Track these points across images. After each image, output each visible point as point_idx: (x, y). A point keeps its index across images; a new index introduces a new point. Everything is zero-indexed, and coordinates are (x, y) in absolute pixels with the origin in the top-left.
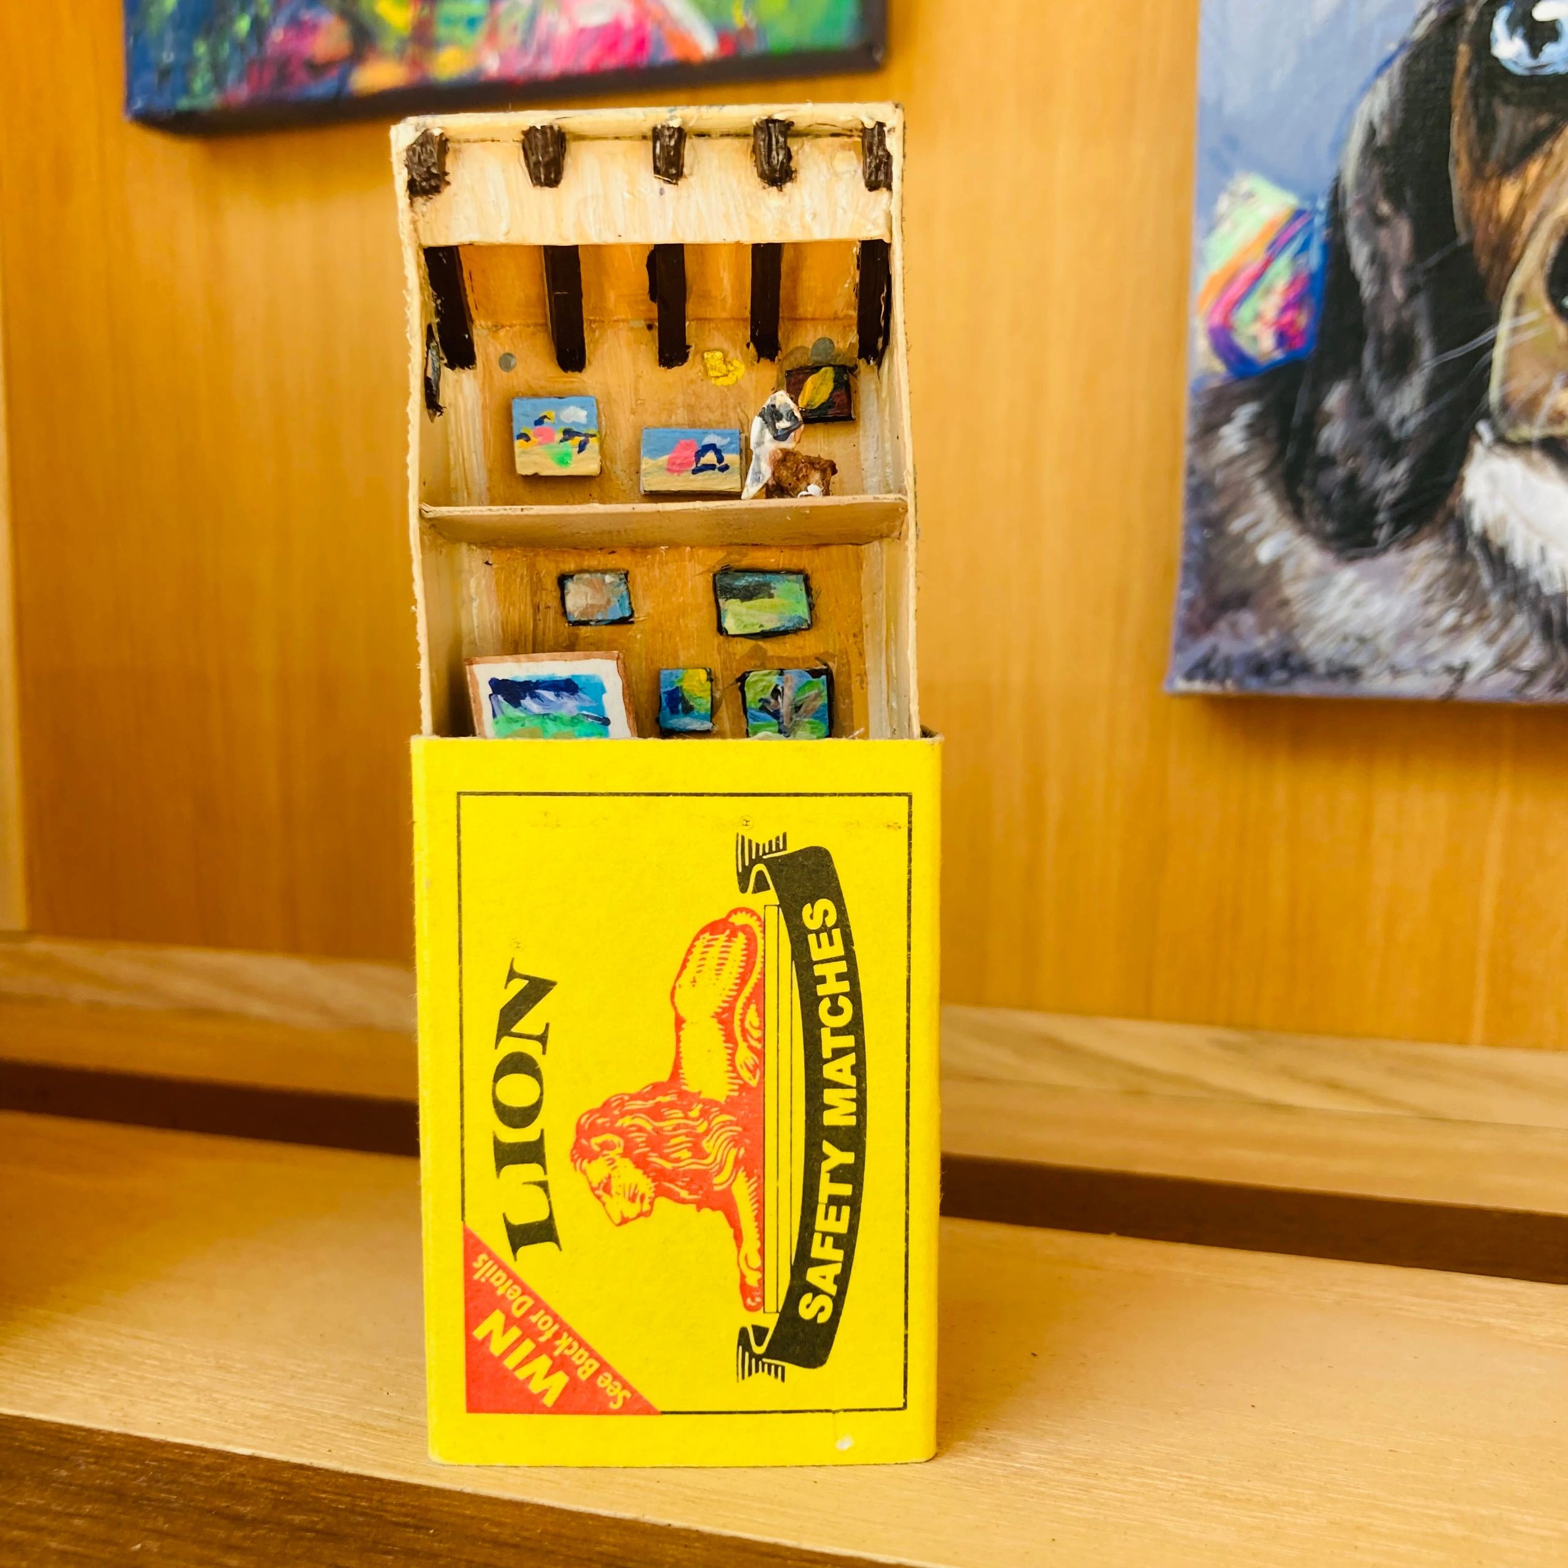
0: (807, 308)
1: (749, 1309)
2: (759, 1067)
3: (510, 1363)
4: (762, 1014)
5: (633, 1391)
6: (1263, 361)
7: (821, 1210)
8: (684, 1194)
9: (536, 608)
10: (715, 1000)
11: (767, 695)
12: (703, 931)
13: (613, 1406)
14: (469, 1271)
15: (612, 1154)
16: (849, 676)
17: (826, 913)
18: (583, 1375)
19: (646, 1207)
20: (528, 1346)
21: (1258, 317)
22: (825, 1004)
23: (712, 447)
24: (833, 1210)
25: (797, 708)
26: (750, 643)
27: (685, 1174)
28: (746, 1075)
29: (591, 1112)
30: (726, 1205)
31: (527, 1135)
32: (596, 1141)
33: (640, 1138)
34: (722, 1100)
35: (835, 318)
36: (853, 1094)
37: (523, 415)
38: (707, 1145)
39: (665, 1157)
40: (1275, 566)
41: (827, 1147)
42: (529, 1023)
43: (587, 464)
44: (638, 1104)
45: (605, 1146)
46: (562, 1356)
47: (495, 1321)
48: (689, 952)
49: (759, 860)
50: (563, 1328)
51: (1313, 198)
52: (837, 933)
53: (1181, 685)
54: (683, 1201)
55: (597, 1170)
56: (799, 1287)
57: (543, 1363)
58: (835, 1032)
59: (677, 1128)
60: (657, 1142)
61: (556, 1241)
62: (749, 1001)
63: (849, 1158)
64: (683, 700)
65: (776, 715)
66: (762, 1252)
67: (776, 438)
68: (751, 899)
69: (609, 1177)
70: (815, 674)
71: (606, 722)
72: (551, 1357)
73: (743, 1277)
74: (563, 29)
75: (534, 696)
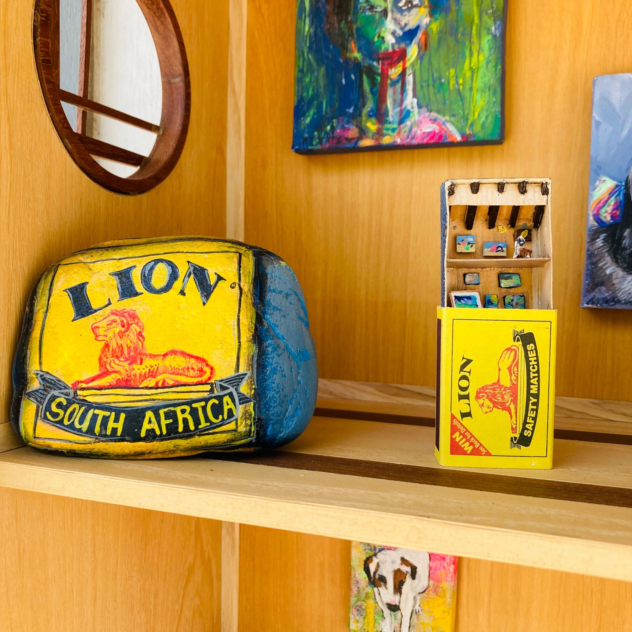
0: (522, 217)
1: (513, 433)
2: (517, 380)
3: (460, 443)
4: (518, 368)
5: (487, 450)
6: (608, 223)
7: (529, 411)
8: (500, 407)
9: (458, 281)
10: (508, 366)
11: (510, 301)
12: (505, 350)
13: (483, 454)
14: (452, 422)
15: (484, 398)
16: (529, 297)
17: (532, 347)
18: (476, 446)
19: (491, 410)
20: (464, 440)
21: (606, 212)
22: (531, 367)
23: (500, 246)
24: (532, 412)
25: (517, 304)
26: (506, 289)
27: (500, 403)
28: (514, 381)
29: (480, 389)
30: (509, 410)
31: (466, 393)
32: (480, 395)
33: (490, 395)
34: (508, 387)
35: (528, 219)
36: (537, 386)
37: (459, 239)
38: (505, 396)
39: (496, 399)
40: (611, 275)
41: (531, 398)
42: (467, 369)
43: (472, 250)
44: (490, 387)
45: (483, 396)
46: (472, 442)
47: (457, 434)
48: (502, 354)
49: (518, 335)
50: (473, 436)
51: (622, 182)
52: (534, 351)
53: (586, 305)
54: (499, 409)
55: (481, 401)
56: (524, 428)
57: (468, 444)
58: (533, 373)
59: (498, 393)
60: (494, 395)
61: (471, 417)
62: (515, 365)
63: (536, 400)
64: (491, 302)
65: (512, 305)
66: (516, 420)
67: (520, 245)
68: (516, 343)
69: (483, 403)
70: (521, 296)
71: (477, 306)
72: (469, 442)
73: (512, 426)
74: (419, 132)
75: (463, 300)
